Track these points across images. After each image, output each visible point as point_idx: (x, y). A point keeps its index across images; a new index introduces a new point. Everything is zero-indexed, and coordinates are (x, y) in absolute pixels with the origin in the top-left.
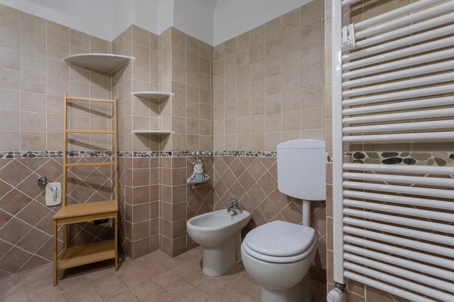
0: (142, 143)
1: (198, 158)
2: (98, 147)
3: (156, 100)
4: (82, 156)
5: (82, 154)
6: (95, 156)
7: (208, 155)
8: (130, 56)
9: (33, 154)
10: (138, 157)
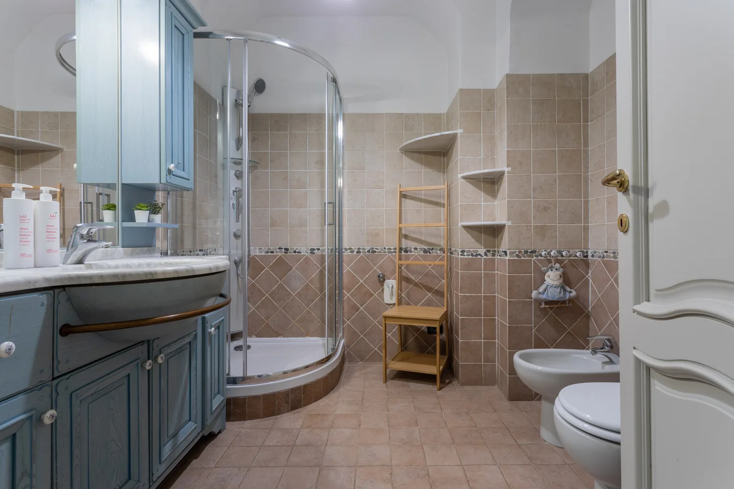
0: (472, 238)
1: (553, 262)
2: (431, 243)
3: (491, 179)
4: (415, 252)
5: (416, 251)
6: (428, 254)
7: (576, 256)
8: (456, 130)
9: (374, 250)
10: (466, 257)
